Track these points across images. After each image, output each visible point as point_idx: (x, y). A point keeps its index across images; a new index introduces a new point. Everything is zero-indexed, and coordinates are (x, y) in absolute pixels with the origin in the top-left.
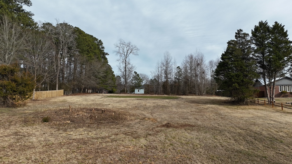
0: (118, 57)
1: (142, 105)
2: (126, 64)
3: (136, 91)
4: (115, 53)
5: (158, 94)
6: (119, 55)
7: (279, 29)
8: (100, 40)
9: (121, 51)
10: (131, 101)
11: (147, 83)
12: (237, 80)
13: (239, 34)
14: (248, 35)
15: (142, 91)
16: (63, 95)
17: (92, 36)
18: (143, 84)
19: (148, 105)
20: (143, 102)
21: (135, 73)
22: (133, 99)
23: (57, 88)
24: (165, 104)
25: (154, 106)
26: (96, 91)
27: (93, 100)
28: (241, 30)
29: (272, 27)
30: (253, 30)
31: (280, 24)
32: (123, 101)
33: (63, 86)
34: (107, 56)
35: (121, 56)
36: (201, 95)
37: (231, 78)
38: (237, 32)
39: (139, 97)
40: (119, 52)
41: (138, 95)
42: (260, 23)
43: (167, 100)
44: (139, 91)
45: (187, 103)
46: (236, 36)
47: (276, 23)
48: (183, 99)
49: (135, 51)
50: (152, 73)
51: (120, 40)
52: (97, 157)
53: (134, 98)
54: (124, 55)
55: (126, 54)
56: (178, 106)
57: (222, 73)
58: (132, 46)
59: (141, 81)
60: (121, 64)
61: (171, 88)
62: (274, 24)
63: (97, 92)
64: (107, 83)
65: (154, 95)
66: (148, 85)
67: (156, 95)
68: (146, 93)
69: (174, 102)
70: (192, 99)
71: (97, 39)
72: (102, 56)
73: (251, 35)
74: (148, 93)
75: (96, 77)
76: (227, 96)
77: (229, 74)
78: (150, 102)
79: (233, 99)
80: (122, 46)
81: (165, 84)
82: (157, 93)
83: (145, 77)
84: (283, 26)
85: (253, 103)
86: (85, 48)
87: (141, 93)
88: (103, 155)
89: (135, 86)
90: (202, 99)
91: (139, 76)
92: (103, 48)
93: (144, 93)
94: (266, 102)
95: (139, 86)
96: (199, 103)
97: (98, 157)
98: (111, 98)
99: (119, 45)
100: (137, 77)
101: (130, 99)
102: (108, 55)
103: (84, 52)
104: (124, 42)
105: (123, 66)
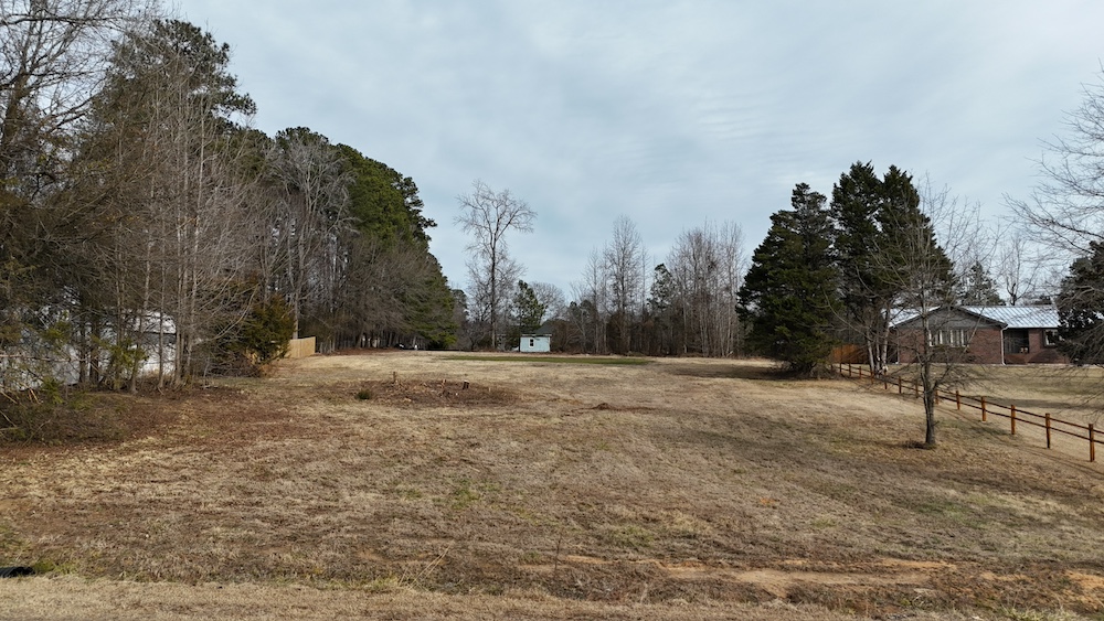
0: (470, 236)
2: (493, 259)
3: (525, 342)
4: (463, 224)
5: (594, 353)
6: (473, 230)
8: (410, 179)
9: (480, 222)
10: (518, 369)
11: (560, 318)
12: (787, 315)
15: (543, 344)
16: (313, 352)
17: (383, 166)
18: (544, 319)
21: (522, 285)
22: (520, 363)
23: (296, 334)
24: (608, 377)
26: (394, 341)
28: (805, 186)
29: (883, 180)
30: (839, 185)
31: (902, 172)
33: (314, 328)
34: (427, 231)
35: (479, 234)
36: (719, 355)
38: (795, 188)
39: (534, 359)
40: (473, 223)
41: (533, 356)
42: (853, 167)
43: (615, 368)
44: (532, 345)
45: (666, 374)
46: (793, 199)
47: (893, 168)
48: (659, 364)
49: (522, 219)
50: (574, 289)
51: (478, 184)
53: (524, 363)
54: (487, 232)
55: (494, 227)
56: (641, 380)
58: (514, 203)
59: (541, 310)
60: (480, 259)
61: (632, 334)
64: (429, 315)
65: (581, 356)
66: (562, 325)
67: (588, 356)
68: (554, 348)
69: (632, 372)
70: (685, 364)
71: (397, 176)
72: (414, 230)
74: (563, 350)
78: (569, 372)
80: (480, 202)
81: (616, 319)
82: (589, 348)
83: (551, 296)
85: (831, 374)
87: (542, 350)
89: (521, 327)
91: (532, 296)
92: (418, 203)
93: (548, 349)
95: (531, 327)
96: (697, 375)
99: (472, 200)
100: (527, 295)
101: (513, 363)
102: (435, 225)
104: (490, 192)
105: (483, 263)
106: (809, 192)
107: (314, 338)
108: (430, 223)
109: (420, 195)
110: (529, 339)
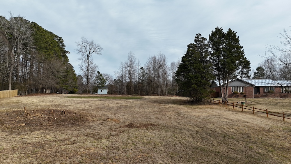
0: (80, 56)
1: (105, 105)
2: (88, 63)
3: (99, 91)
4: (77, 52)
5: (122, 95)
6: (81, 53)
7: (232, 36)
8: (61, 38)
9: (83, 50)
10: (93, 102)
11: (111, 84)
12: (196, 81)
13: (198, 38)
14: (205, 39)
15: (105, 92)
16: (17, 95)
17: (51, 33)
18: (107, 84)
19: (111, 105)
20: (106, 103)
21: (98, 72)
22: (95, 99)
23: (10, 88)
24: (129, 105)
25: (117, 107)
26: (55, 91)
27: (52, 101)
28: (200, 35)
29: (226, 33)
30: (211, 35)
31: (233, 31)
32: (84, 102)
33: (17, 86)
34: (67, 55)
35: (83, 55)
36: (163, 95)
37: (190, 80)
38: (196, 36)
39: (102, 97)
40: (81, 51)
41: (101, 96)
42: (216, 29)
43: (131, 101)
44: (102, 92)
45: (150, 103)
46: (195, 40)
47: (230, 29)
48: (146, 99)
49: (98, 50)
50: (116, 73)
51: (83, 38)
52: (54, 160)
53: (97, 99)
54: (86, 54)
55: (88, 52)
56: (141, 106)
57: (182, 75)
58: (95, 45)
59: (104, 81)
60: (83, 63)
61: (135, 88)
62: (228, 30)
63: (56, 93)
64: (68, 82)
65: (118, 96)
66: (112, 86)
67: (120, 96)
68: (109, 93)
69: (138, 102)
70: (154, 99)
71: (57, 37)
72: (63, 54)
73: (208, 39)
74: (112, 94)
75: (55, 76)
76: (187, 96)
77: (189, 75)
78: (114, 103)
79: (192, 99)
80: (84, 44)
81: (129, 85)
82: (120, 93)
83: (108, 77)
84: (235, 32)
85: (209, 103)
86: (42, 45)
87: (104, 93)
88: (62, 158)
89: (98, 86)
90: (164, 99)
91: (102, 76)
92: (64, 45)
93: (107, 93)
94: (220, 102)
95: (102, 86)
96: (161, 103)
97: (56, 161)
98: (72, 99)
99: (81, 43)
100: (100, 76)
101: (92, 99)
102: (69, 53)
103: (41, 50)
104: (87, 41)
105: (85, 65)
106: (201, 37)
107: (17, 90)
108: (68, 52)
109: (64, 43)
110: (101, 90)
